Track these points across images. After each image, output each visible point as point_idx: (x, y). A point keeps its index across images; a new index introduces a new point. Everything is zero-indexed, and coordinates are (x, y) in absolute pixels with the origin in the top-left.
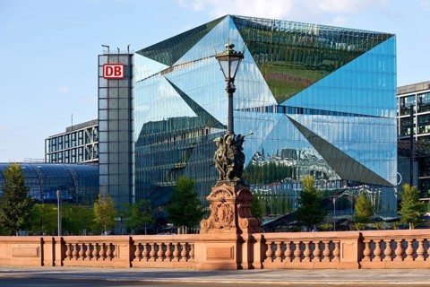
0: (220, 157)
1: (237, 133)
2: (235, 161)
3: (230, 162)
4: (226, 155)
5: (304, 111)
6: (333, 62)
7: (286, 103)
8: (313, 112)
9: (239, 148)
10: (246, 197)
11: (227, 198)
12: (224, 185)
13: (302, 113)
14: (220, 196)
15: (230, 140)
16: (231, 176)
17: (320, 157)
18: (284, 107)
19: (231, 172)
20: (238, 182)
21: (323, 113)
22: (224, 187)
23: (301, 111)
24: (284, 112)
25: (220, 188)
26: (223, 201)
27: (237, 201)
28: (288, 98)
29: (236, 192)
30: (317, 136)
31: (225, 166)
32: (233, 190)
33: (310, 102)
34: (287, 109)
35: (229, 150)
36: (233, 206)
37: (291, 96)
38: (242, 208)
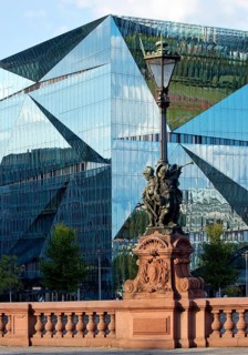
0: (151, 195)
1: (171, 162)
2: (171, 200)
3: (164, 202)
4: (158, 192)
5: (203, 139)
6: (237, 78)
7: (181, 130)
8: (213, 141)
9: (175, 183)
10: (184, 248)
11: (160, 250)
12: (156, 232)
13: (200, 143)
14: (151, 248)
15: (164, 171)
16: (166, 222)
17: (223, 201)
18: (179, 135)
19: (166, 216)
20: (174, 230)
21: (227, 142)
22: (156, 236)
23: (199, 140)
24: (179, 141)
25: (152, 237)
26: (155, 254)
27: (174, 255)
28: (183, 124)
29: (172, 243)
30: (220, 173)
31: (158, 207)
32: (168, 239)
33: (210, 129)
34: (182, 137)
35: (163, 185)
36: (169, 262)
37: (187, 121)
38: (179, 264)
